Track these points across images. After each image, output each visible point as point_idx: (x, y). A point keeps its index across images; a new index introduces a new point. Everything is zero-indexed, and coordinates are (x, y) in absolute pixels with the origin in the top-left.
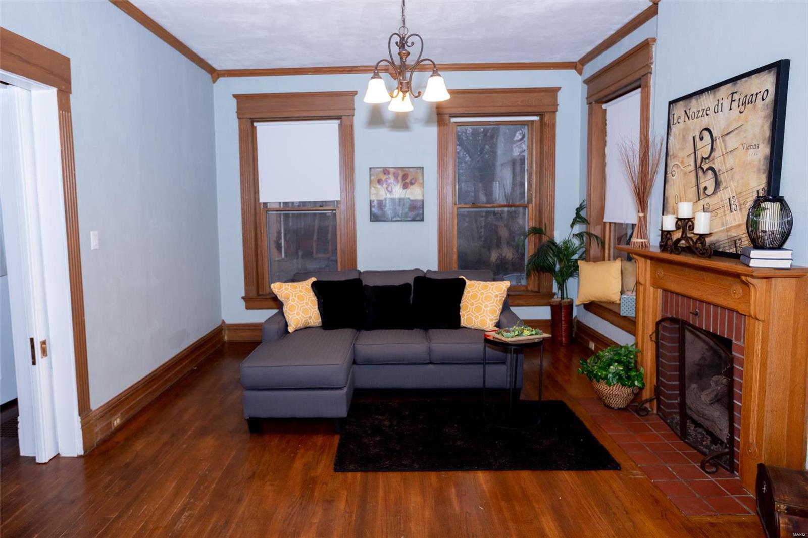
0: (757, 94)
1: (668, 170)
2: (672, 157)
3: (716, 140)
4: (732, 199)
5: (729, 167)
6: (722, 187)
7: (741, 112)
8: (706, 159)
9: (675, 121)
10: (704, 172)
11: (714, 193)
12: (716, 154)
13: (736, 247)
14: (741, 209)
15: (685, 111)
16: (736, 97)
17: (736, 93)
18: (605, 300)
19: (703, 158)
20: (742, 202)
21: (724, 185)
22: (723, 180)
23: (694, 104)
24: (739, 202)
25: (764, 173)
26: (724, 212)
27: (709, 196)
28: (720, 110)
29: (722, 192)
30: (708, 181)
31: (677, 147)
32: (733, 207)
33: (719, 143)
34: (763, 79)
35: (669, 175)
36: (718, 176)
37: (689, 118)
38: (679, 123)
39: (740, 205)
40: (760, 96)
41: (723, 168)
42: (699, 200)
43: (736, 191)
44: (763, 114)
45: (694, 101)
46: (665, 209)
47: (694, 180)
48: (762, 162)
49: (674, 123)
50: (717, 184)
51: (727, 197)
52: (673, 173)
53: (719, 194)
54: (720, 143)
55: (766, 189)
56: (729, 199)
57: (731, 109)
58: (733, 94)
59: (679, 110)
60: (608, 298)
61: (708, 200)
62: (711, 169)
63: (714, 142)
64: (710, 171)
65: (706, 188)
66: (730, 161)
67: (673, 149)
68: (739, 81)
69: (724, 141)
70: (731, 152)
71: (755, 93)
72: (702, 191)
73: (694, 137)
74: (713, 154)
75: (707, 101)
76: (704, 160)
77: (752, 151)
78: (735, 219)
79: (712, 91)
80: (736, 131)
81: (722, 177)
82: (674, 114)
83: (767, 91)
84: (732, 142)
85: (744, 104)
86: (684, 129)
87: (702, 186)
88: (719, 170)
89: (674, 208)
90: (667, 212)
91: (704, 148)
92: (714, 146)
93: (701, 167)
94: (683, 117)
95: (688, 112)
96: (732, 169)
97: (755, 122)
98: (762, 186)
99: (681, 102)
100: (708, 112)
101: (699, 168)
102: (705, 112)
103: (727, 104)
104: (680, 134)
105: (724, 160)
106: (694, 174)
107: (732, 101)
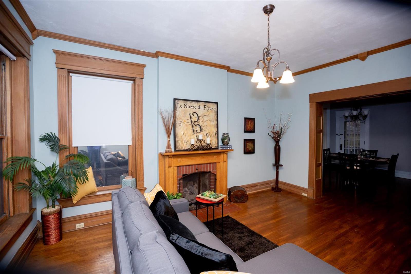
0: (212, 108)
2: (178, 119)
3: (199, 117)
4: (207, 134)
5: (205, 125)
7: (208, 111)
8: (196, 122)
10: (196, 126)
12: (200, 121)
14: (210, 137)
15: (185, 105)
16: (205, 106)
19: (195, 121)
22: (203, 129)
23: (189, 104)
24: (209, 135)
25: (216, 128)
26: (205, 137)
27: (198, 133)
28: (200, 108)
29: (203, 132)
30: (198, 128)
31: (181, 115)
33: (200, 118)
34: (213, 105)
35: (177, 125)
36: (202, 127)
37: (187, 107)
38: (181, 107)
39: (210, 135)
41: (203, 125)
42: (194, 134)
43: (208, 132)
44: (215, 113)
45: (188, 102)
47: (191, 128)
48: (215, 125)
49: (178, 106)
50: (201, 130)
51: (206, 133)
52: (180, 124)
56: (206, 134)
57: (204, 109)
59: (181, 103)
62: (199, 125)
64: (198, 126)
65: (197, 131)
66: (205, 124)
67: (179, 116)
68: (206, 103)
69: (203, 118)
70: (205, 121)
72: (195, 131)
73: (190, 114)
74: (199, 121)
75: (194, 104)
76: (195, 122)
77: (212, 122)
79: (197, 102)
80: (206, 116)
81: (203, 128)
82: (178, 104)
83: (215, 108)
84: (205, 118)
85: (209, 109)
86: (184, 110)
87: (195, 130)
88: (202, 126)
89: (181, 137)
90: (178, 138)
91: (195, 118)
92: (199, 118)
93: (194, 124)
94: (184, 106)
95: (186, 105)
96: (206, 126)
97: (212, 115)
98: (216, 131)
99: (182, 101)
100: (195, 108)
101: (193, 124)
102: (194, 107)
103: (203, 107)
104: (182, 111)
105: (203, 122)
106: (191, 126)
107: (204, 107)
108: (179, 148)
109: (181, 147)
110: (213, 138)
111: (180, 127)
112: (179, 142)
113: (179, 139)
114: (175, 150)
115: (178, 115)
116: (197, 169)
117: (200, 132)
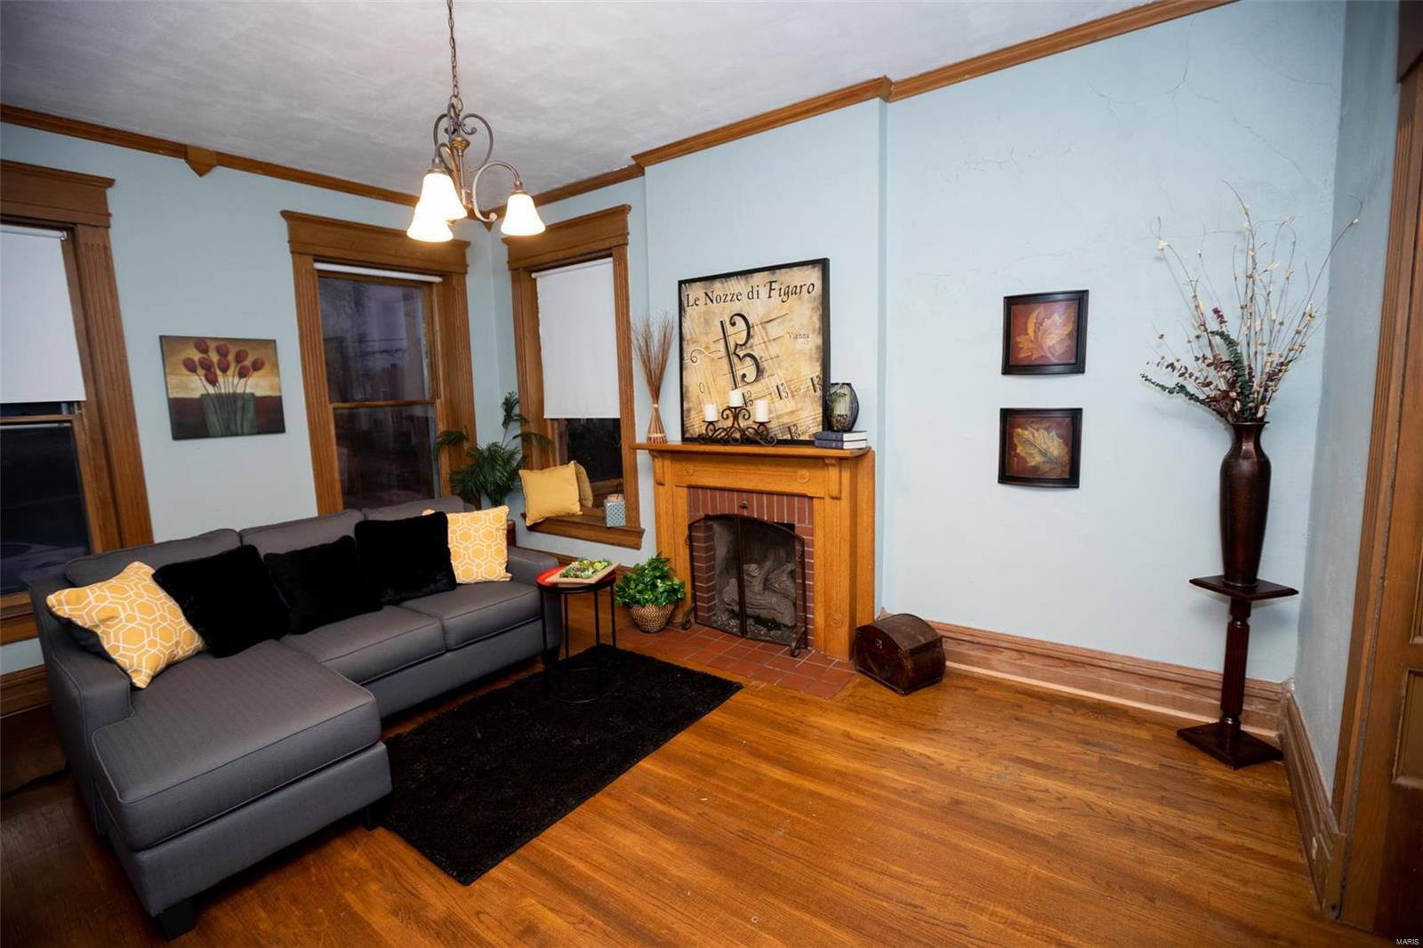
0: (801, 286)
1: (685, 355)
2: (690, 341)
3: (753, 327)
4: (780, 386)
5: (773, 354)
6: (766, 375)
7: (783, 302)
8: (741, 345)
9: (691, 302)
10: (741, 359)
11: (756, 380)
12: (755, 341)
13: (791, 433)
14: (793, 396)
15: (706, 294)
16: (774, 285)
17: (775, 282)
18: (563, 514)
19: (737, 345)
20: (794, 390)
21: (769, 372)
22: (767, 368)
23: (718, 288)
24: (790, 389)
25: (817, 361)
26: (773, 399)
27: (749, 383)
28: (755, 296)
29: (767, 379)
30: (748, 368)
31: (697, 331)
32: (783, 394)
33: (757, 331)
34: (807, 273)
35: (687, 361)
36: (760, 364)
37: (712, 301)
38: (697, 305)
39: (792, 392)
40: (805, 289)
41: (766, 356)
42: (736, 387)
43: (785, 379)
44: (811, 306)
45: (717, 285)
46: (685, 398)
47: (726, 367)
48: (814, 351)
49: (690, 304)
50: (760, 372)
51: (774, 384)
52: (694, 359)
53: (763, 381)
54: (759, 330)
55: (821, 376)
56: (777, 387)
57: (770, 297)
58: (771, 283)
59: (696, 292)
60: (568, 511)
61: (748, 388)
62: (751, 356)
63: (751, 329)
64: (748, 359)
65: (744, 376)
66: (774, 349)
67: (690, 332)
68: (777, 271)
69: (764, 328)
70: (774, 340)
71: (799, 285)
72: (739, 379)
73: (722, 322)
74: (751, 341)
75: (736, 286)
76: (739, 347)
77: (800, 341)
78: (786, 406)
79: (744, 277)
80: (779, 320)
81: (764, 365)
82: (688, 295)
83: (813, 285)
84: (775, 330)
85: (786, 294)
86: (705, 312)
87: (739, 374)
88: (761, 358)
89: (698, 397)
90: (689, 402)
91: (738, 333)
92: (752, 333)
93: (735, 353)
94: (704, 299)
95: (710, 295)
96: (778, 356)
97: (803, 313)
98: (817, 374)
99: (698, 283)
100: (739, 297)
101: (733, 354)
102: (735, 297)
103: (764, 292)
104: (700, 318)
105: (766, 347)
106: (725, 361)
107: (771, 289)
108: (691, 432)
109: (697, 430)
110: (804, 402)
111: (695, 367)
112: (693, 412)
113: (691, 405)
114: (684, 439)
115: (688, 330)
116: (744, 507)
117: (755, 381)
